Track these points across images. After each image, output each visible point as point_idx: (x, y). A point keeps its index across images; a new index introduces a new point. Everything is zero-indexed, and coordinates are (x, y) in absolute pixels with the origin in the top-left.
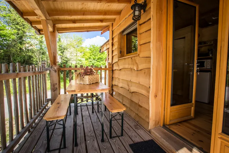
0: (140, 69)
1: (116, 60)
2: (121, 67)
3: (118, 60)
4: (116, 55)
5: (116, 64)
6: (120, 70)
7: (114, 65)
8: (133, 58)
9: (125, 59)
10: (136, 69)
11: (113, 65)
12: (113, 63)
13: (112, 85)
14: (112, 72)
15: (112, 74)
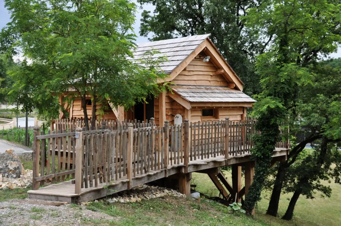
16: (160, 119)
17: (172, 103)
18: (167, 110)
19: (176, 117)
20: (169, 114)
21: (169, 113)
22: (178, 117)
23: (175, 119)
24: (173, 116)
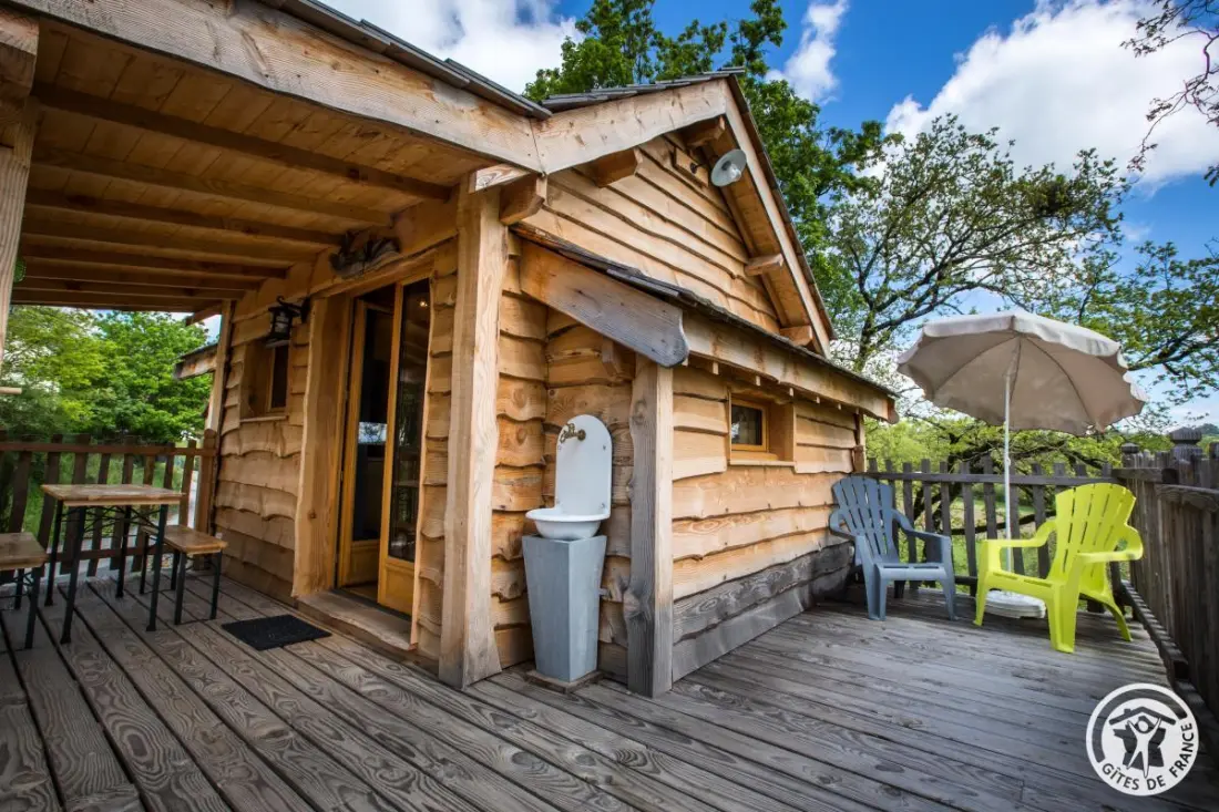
0: (287, 452)
1: (232, 423)
2: (246, 447)
3: (242, 424)
4: (235, 406)
5: (234, 435)
6: (244, 455)
7: (228, 440)
8: (278, 424)
9: (259, 423)
10: (279, 454)
11: (222, 439)
12: (223, 432)
13: (212, 508)
14: (216, 462)
15: (215, 469)
16: (452, 446)
17: (544, 345)
18: (513, 387)
19: (568, 435)
20: (526, 413)
21: (520, 405)
22: (582, 436)
23: (564, 450)
24: (545, 428)
